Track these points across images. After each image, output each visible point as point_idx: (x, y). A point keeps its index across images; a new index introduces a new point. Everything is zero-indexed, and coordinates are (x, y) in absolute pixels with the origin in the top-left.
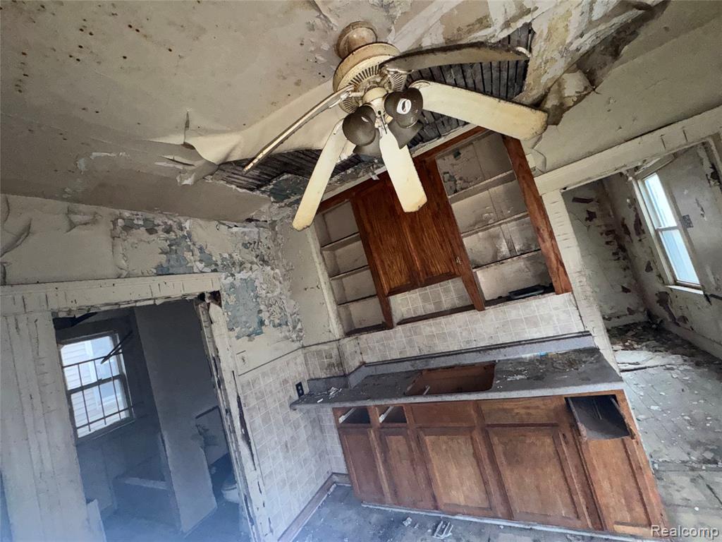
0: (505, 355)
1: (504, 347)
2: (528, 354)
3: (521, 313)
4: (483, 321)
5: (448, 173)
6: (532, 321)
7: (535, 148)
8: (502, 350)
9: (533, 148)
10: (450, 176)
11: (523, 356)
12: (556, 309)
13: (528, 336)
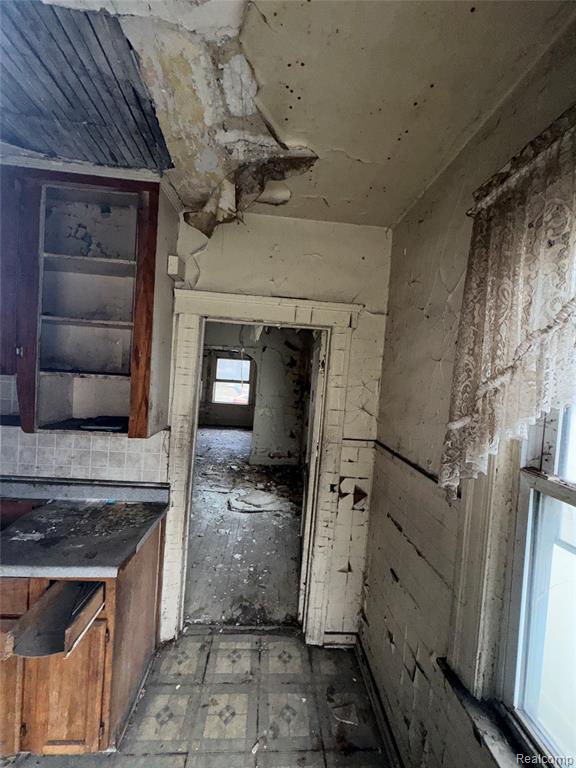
0: (66, 495)
1: (68, 484)
2: (93, 498)
3: (108, 445)
4: (58, 444)
5: (85, 228)
6: (117, 459)
7: (195, 255)
8: (65, 487)
9: (192, 254)
10: (86, 234)
11: (88, 500)
12: (148, 451)
13: (105, 476)
